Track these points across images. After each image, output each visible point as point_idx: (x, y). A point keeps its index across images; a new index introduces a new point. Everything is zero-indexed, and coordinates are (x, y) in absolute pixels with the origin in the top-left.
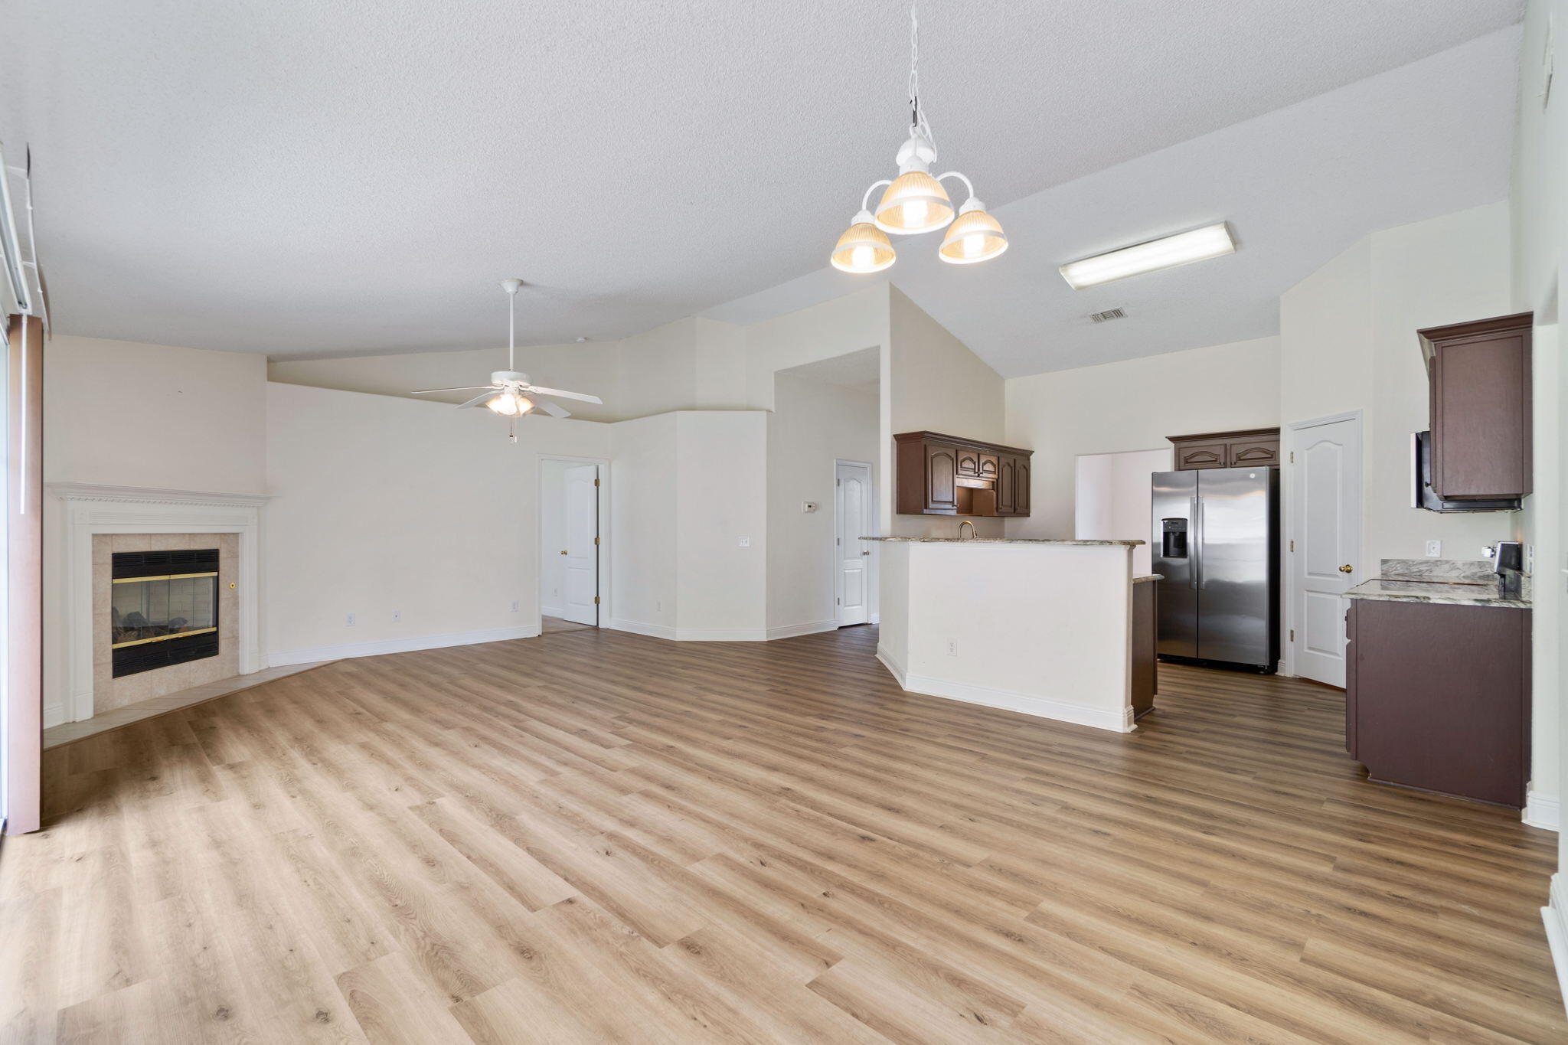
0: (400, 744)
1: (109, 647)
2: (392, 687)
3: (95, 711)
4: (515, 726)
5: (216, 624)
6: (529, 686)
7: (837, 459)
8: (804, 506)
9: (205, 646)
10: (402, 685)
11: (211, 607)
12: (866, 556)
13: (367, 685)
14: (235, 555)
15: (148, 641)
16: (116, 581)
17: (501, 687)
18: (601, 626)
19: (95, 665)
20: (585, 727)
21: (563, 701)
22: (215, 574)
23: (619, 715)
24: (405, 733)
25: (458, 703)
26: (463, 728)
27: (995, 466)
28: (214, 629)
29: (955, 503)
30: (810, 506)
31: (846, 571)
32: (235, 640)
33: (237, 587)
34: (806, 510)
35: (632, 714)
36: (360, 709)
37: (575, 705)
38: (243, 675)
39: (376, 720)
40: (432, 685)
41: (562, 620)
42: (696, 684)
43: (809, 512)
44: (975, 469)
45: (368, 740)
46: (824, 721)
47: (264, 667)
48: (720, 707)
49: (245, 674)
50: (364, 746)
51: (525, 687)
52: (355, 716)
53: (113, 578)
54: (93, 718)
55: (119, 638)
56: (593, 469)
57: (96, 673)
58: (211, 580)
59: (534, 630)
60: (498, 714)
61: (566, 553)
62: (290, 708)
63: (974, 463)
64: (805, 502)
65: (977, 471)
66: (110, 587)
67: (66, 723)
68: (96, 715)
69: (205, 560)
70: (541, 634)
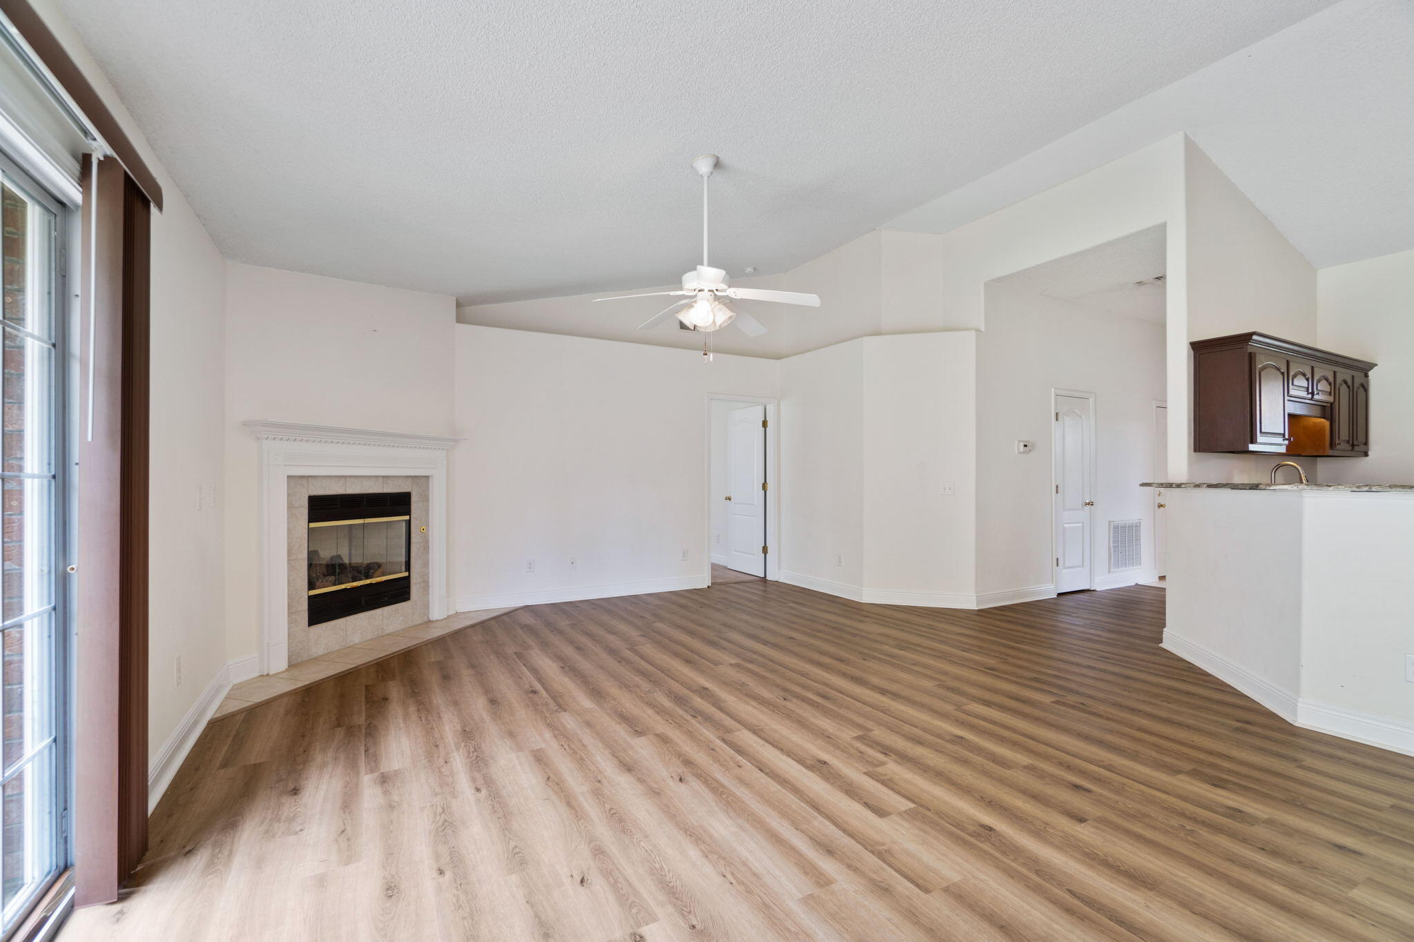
0: (582, 759)
1: (304, 594)
2: (569, 651)
3: (289, 662)
4: (724, 740)
5: (408, 568)
6: (721, 664)
7: (1055, 388)
8: (1018, 446)
9: (398, 591)
10: (579, 649)
11: (404, 551)
12: (1088, 507)
13: (545, 645)
14: (425, 498)
15: (343, 587)
16: (313, 525)
17: (688, 661)
18: (768, 578)
19: (290, 614)
20: (825, 757)
21: (772, 696)
22: (407, 518)
23: (860, 733)
24: (588, 738)
25: (645, 685)
26: (657, 735)
27: (1330, 384)
28: (406, 574)
29: (1287, 437)
30: (1025, 446)
31: (1065, 525)
32: (426, 585)
33: (428, 530)
34: (1022, 450)
35: (879, 733)
36: (538, 687)
37: (788, 704)
38: (433, 621)
39: (553, 706)
40: (612, 652)
41: (726, 568)
42: (940, 680)
43: (1023, 452)
44: (1308, 388)
45: (543, 746)
46: (1220, 791)
47: (451, 612)
48: (1007, 734)
49: (434, 619)
50: (539, 758)
51: (716, 665)
52: (530, 695)
53: (309, 522)
54: (287, 670)
55: (317, 584)
56: (760, 410)
57: (291, 622)
58: (404, 524)
59: (703, 580)
60: (697, 713)
61: (730, 499)
62: (466, 675)
63: (1307, 380)
64: (1019, 441)
65: (1310, 391)
66: (306, 531)
67: (261, 676)
68: (292, 666)
69: (397, 504)
70: (710, 585)
